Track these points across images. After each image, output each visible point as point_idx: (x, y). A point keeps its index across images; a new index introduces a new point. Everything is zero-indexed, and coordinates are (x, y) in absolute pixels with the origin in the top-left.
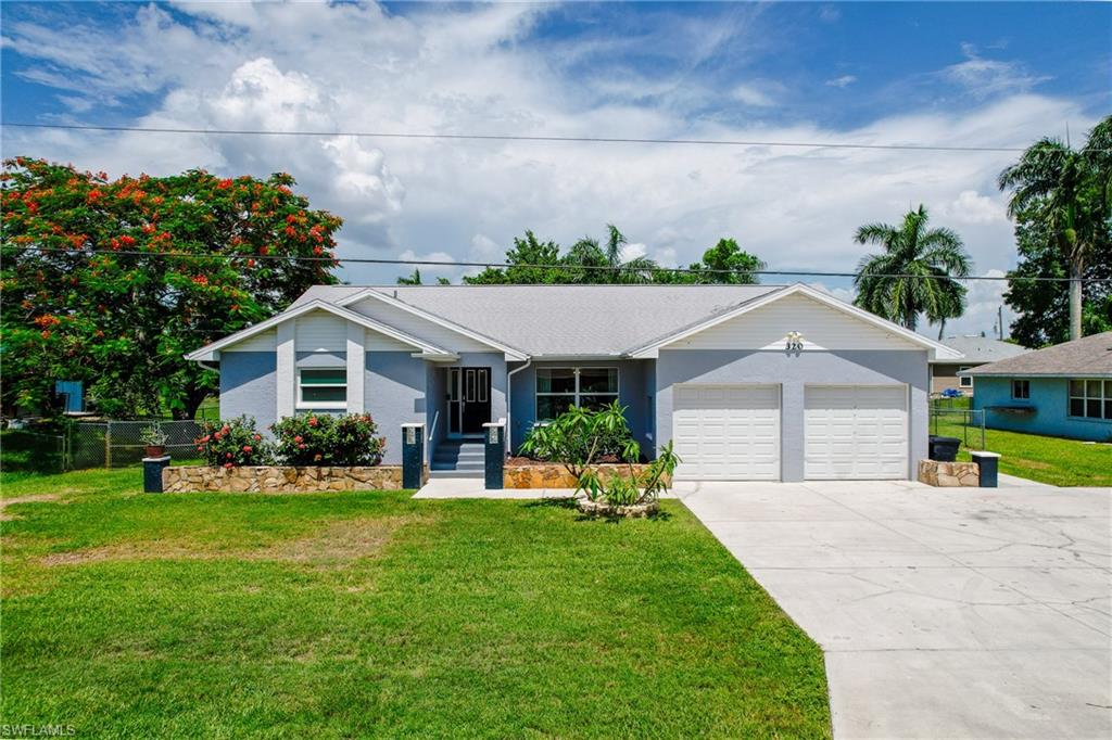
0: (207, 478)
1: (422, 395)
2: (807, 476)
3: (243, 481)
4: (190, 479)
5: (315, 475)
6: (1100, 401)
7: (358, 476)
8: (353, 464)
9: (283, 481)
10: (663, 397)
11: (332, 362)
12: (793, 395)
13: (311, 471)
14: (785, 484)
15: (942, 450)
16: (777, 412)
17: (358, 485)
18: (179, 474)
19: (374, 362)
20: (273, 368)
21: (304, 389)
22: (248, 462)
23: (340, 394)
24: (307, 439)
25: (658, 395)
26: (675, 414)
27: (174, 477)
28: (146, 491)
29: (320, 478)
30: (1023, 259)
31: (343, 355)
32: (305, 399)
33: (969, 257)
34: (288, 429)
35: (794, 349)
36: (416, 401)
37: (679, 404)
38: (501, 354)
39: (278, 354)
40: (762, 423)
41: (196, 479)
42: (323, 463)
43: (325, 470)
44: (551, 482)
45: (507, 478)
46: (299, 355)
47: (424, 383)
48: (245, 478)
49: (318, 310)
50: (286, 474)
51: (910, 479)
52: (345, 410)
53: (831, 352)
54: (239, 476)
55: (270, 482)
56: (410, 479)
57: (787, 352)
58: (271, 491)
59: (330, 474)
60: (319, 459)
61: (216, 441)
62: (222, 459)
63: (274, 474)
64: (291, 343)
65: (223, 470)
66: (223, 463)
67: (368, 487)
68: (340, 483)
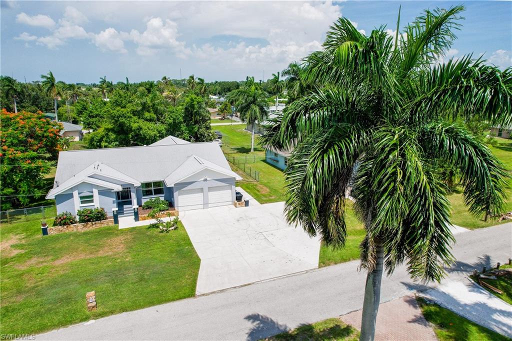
0: (61, 229)
1: (115, 199)
3: (72, 229)
7: (102, 223)
8: (100, 220)
9: (82, 227)
10: (176, 194)
11: (91, 194)
12: (206, 190)
13: (90, 223)
14: (205, 210)
15: (239, 199)
16: (202, 194)
17: (103, 225)
18: (53, 230)
19: (101, 193)
20: (73, 197)
21: (81, 201)
22: (72, 223)
23: (92, 201)
24: (88, 216)
26: (179, 197)
27: (51, 231)
28: (44, 235)
29: (93, 225)
31: (92, 192)
32: (82, 203)
34: (80, 214)
35: (205, 180)
36: (113, 200)
37: (179, 195)
38: (133, 185)
39: (74, 194)
40: (199, 197)
41: (57, 230)
42: (93, 221)
43: (94, 223)
45: (140, 218)
46: (79, 194)
47: (115, 197)
49: (84, 182)
50: (83, 225)
51: (232, 204)
52: (94, 205)
53: (214, 180)
54: (70, 227)
55: (79, 228)
56: (116, 221)
57: (204, 181)
58: (80, 230)
59: (95, 224)
60: (92, 220)
61: (62, 220)
62: (65, 224)
63: (80, 226)
64: (77, 191)
65: (65, 227)
66: (65, 225)
67: (105, 225)
68: (98, 225)
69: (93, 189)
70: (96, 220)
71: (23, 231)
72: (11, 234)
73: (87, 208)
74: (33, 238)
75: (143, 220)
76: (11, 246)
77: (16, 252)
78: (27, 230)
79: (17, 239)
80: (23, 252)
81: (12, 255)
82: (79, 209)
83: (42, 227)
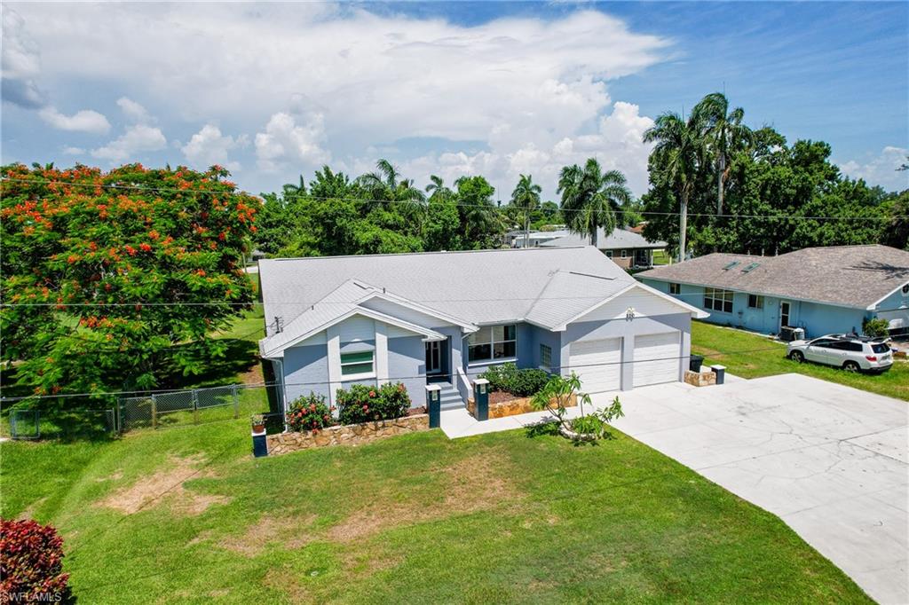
0: (299, 440)
1: (422, 363)
2: (634, 385)
3: (325, 439)
4: (287, 443)
5: (373, 428)
6: (721, 302)
7: (401, 424)
8: (397, 416)
9: (352, 434)
10: (565, 350)
11: (368, 348)
12: (629, 343)
13: (370, 425)
14: (625, 392)
15: (695, 364)
16: (619, 352)
17: (401, 430)
18: (278, 441)
19: (394, 345)
20: (326, 354)
21: (343, 367)
22: (326, 425)
23: (368, 367)
24: (370, 406)
25: (562, 350)
27: (276, 443)
28: (257, 455)
29: (377, 429)
30: (652, 187)
31: (373, 342)
32: (344, 373)
33: (631, 193)
34: (347, 402)
35: (630, 317)
36: (419, 367)
37: (573, 353)
38: (460, 328)
39: (329, 346)
41: (291, 442)
42: (381, 419)
43: (380, 424)
44: (513, 412)
45: (490, 412)
46: (342, 345)
47: (424, 355)
48: (326, 436)
49: (357, 315)
50: (354, 430)
51: (680, 381)
52: (374, 379)
53: (649, 317)
54: (322, 436)
55: (343, 436)
56: (434, 421)
57: (627, 319)
58: (345, 443)
59: (384, 426)
60: (377, 417)
61: (304, 416)
62: (308, 427)
63: (346, 431)
64: (338, 338)
65: (310, 434)
66: (310, 429)
67: (408, 431)
68: (390, 430)
69: (378, 335)
70: (389, 418)
71: (195, 445)
72: (168, 454)
73: (364, 384)
74: (233, 464)
75: (496, 417)
76: (186, 485)
77: (203, 503)
78: (204, 444)
79: (191, 466)
80: (224, 501)
81: (198, 510)
82: (340, 387)
83: (254, 434)
